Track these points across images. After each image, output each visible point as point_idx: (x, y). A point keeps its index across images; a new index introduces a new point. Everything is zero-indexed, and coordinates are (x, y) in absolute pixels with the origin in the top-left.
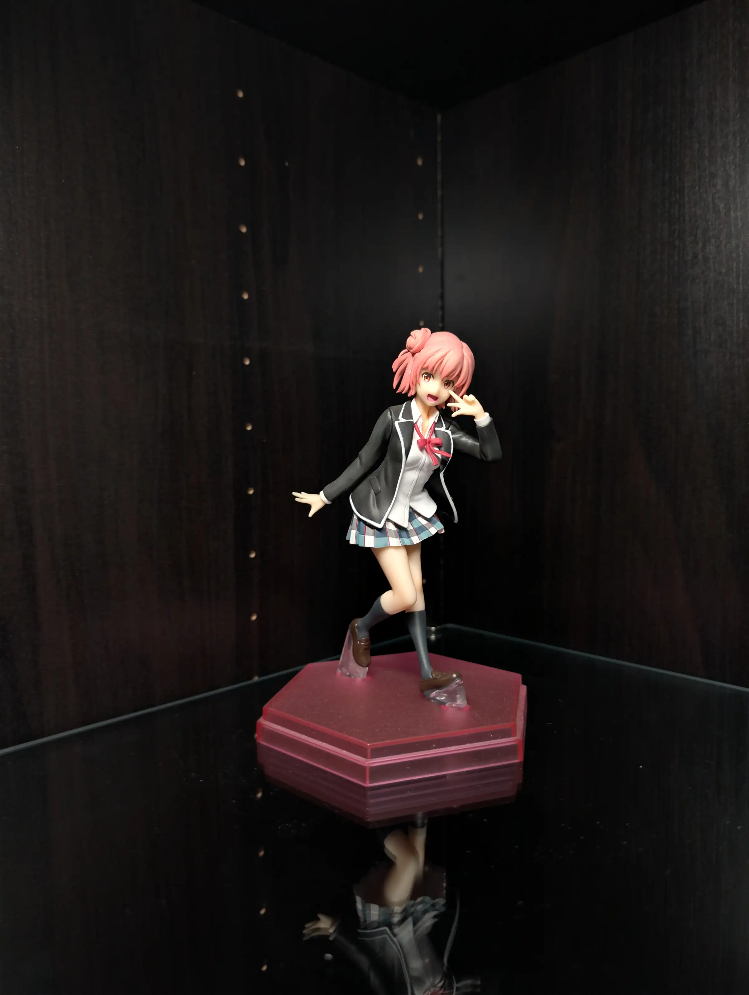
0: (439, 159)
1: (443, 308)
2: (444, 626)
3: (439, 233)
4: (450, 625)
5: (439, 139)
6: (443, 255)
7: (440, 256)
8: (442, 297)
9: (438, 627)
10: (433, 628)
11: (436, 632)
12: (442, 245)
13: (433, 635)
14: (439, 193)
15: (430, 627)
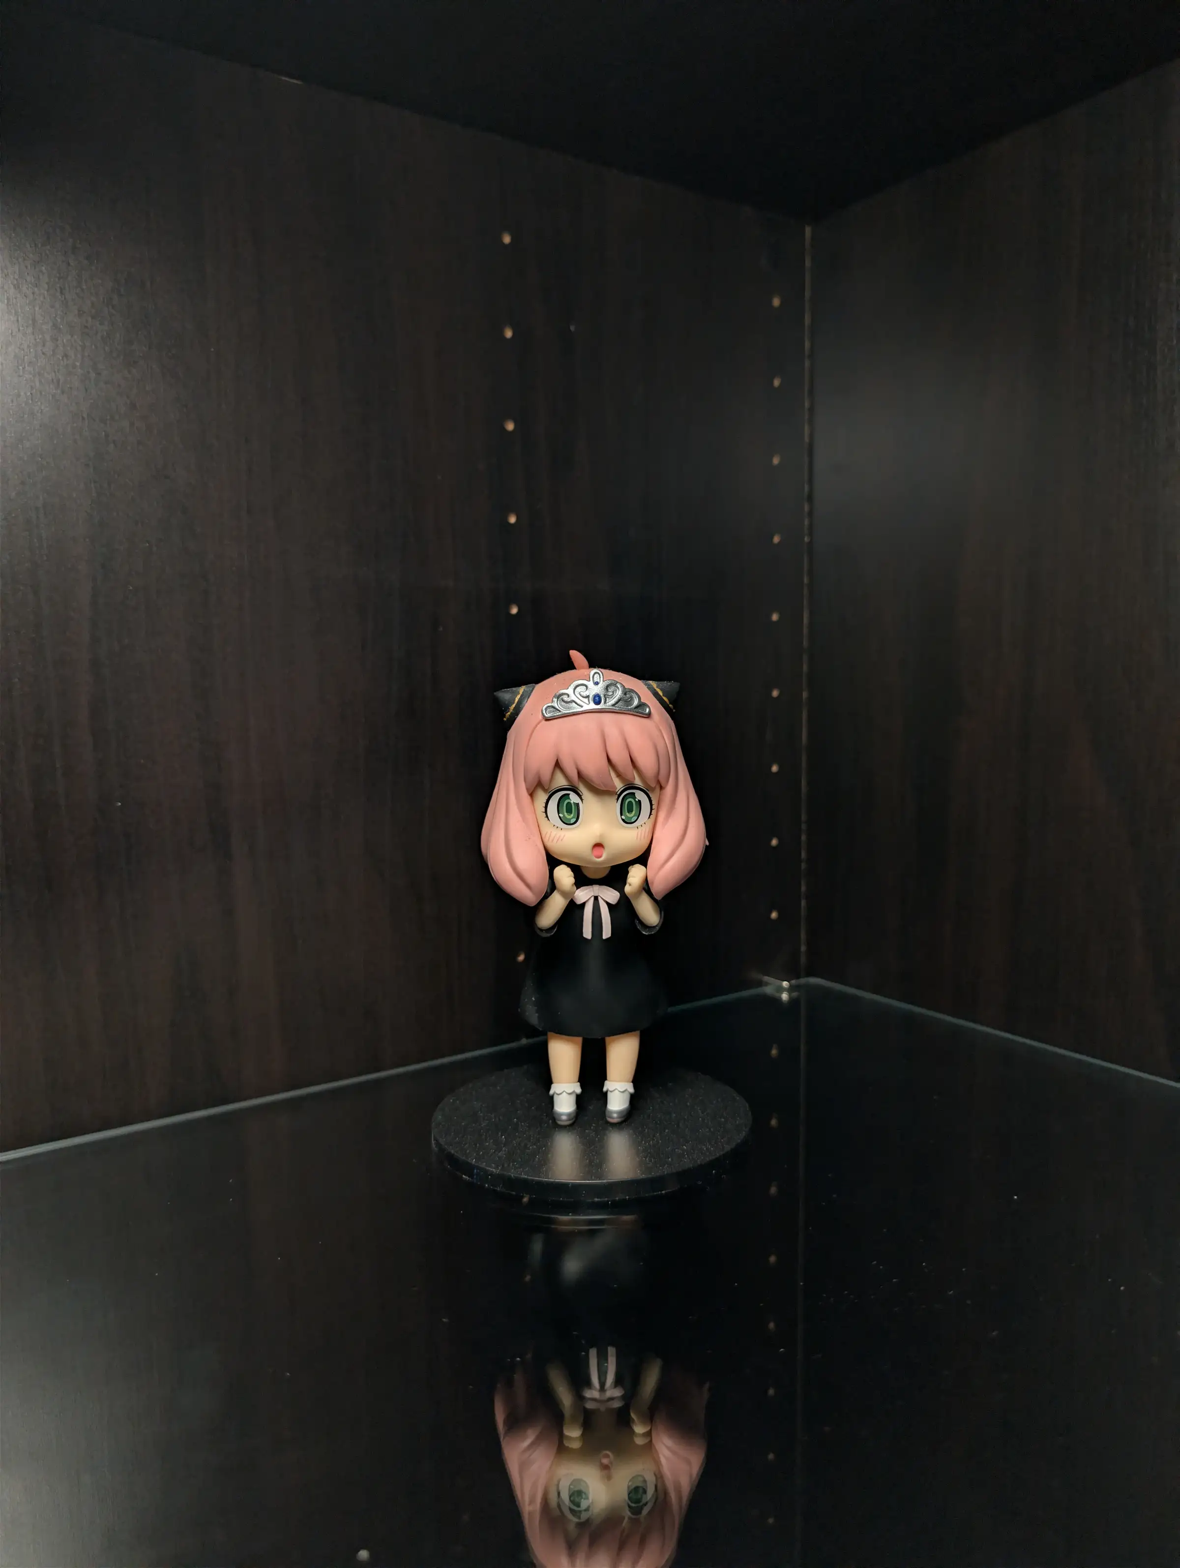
0: (808, 294)
1: (811, 514)
2: (803, 981)
3: (807, 405)
4: (813, 980)
5: (808, 263)
6: (811, 436)
7: (807, 439)
8: (810, 498)
9: (793, 982)
10: (785, 984)
11: (791, 990)
12: (811, 422)
13: (785, 993)
14: (807, 345)
15: (782, 982)
